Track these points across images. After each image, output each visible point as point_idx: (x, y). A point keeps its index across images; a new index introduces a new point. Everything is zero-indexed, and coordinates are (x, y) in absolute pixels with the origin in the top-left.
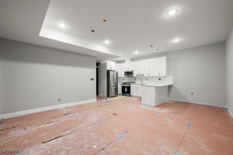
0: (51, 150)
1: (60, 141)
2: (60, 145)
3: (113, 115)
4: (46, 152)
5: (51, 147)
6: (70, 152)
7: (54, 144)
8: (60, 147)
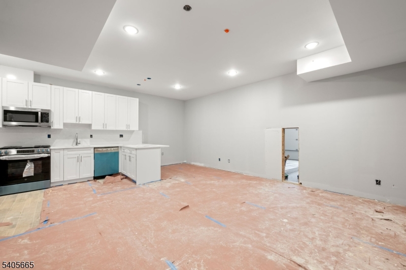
0: (327, 258)
1: (303, 258)
2: (311, 253)
3: (182, 211)
4: (337, 262)
5: (324, 263)
6: (311, 237)
7: (315, 261)
8: (314, 250)
